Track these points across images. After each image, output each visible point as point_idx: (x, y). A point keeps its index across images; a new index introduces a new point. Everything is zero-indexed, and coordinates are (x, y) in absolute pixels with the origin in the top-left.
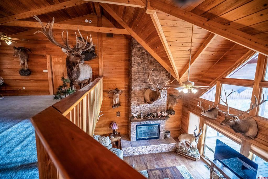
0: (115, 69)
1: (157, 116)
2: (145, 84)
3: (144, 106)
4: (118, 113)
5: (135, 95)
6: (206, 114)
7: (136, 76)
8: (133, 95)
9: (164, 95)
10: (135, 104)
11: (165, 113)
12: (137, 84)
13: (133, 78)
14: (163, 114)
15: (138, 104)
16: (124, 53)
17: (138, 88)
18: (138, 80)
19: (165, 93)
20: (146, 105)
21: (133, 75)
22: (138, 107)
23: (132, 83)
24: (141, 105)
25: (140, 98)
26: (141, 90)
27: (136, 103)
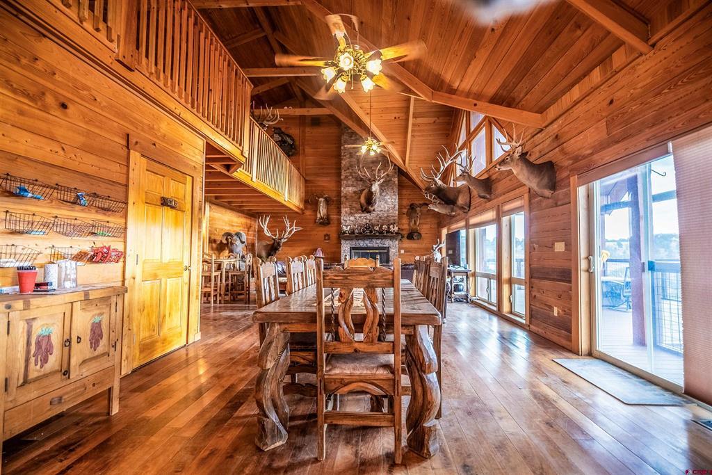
0: (323, 169)
1: (381, 233)
2: (361, 183)
3: (360, 217)
4: (327, 236)
5: (347, 199)
6: (437, 207)
7: (348, 171)
8: (343, 199)
9: (393, 201)
10: (346, 213)
11: (394, 228)
12: (350, 183)
13: (344, 174)
14: (392, 229)
15: (351, 214)
16: (335, 145)
17: (351, 189)
18: (351, 177)
19: (394, 197)
20: (364, 215)
21: (343, 171)
22: (352, 218)
23: (342, 182)
24: (356, 215)
25: (354, 204)
26: (355, 192)
27: (348, 212)
